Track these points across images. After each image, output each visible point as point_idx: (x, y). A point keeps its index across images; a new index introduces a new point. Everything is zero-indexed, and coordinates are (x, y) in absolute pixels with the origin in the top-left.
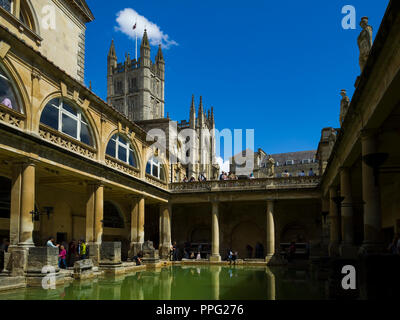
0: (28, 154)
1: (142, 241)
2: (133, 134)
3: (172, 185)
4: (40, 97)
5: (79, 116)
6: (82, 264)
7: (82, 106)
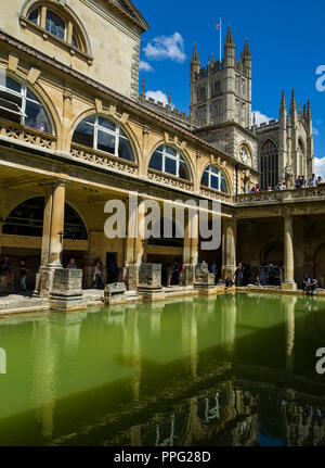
0: (57, 175)
1: (195, 263)
2: (184, 143)
3: (237, 197)
4: (72, 116)
5: (117, 130)
6: (111, 288)
7: (120, 120)
